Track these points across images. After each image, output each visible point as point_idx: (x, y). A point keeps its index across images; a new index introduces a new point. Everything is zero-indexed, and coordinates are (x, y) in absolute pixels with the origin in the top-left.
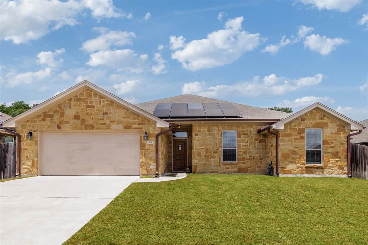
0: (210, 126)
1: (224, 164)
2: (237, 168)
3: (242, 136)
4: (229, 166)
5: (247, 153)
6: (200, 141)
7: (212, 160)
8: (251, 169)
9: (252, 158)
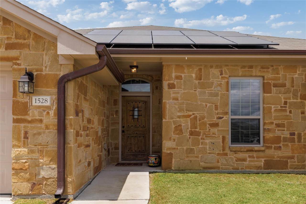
0: (202, 67)
1: (233, 150)
2: (263, 160)
3: (274, 89)
4: (246, 155)
5: (284, 127)
6: (180, 99)
7: (207, 141)
8: (295, 162)
9: (296, 137)
